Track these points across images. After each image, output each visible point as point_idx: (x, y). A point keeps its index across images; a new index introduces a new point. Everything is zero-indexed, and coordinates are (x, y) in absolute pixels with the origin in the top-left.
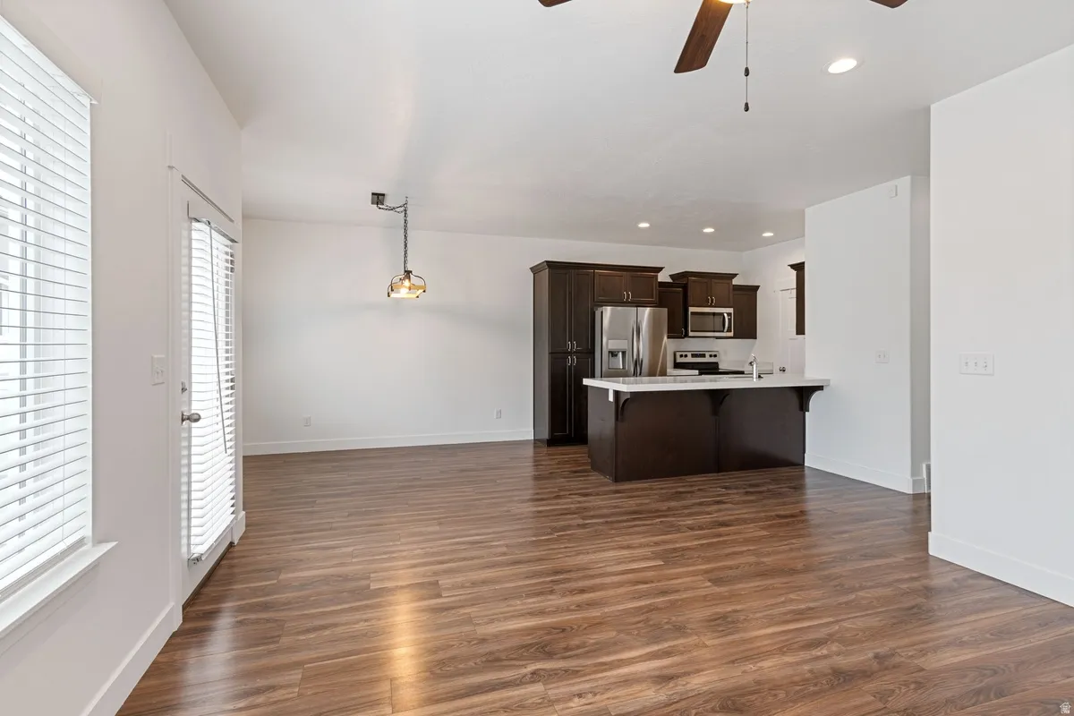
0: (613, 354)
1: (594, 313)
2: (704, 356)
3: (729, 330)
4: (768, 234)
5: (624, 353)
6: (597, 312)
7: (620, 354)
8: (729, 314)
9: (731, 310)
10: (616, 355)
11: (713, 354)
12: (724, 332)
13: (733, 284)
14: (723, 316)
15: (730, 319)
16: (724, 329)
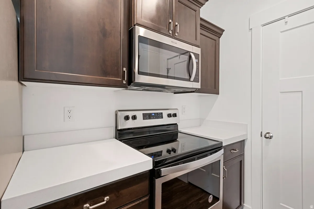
2: (159, 116)
3: (196, 80)
8: (197, 56)
9: (198, 51)
11: (172, 112)
12: (189, 80)
13: (202, 16)
14: (190, 57)
15: (198, 63)
16: (190, 77)
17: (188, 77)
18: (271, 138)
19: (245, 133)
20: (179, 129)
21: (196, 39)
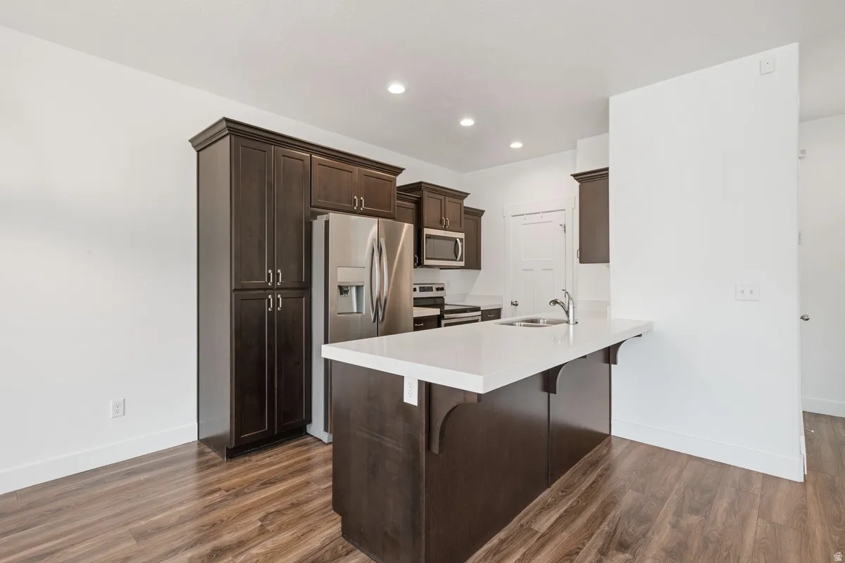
0: (343, 290)
1: (311, 224)
2: (430, 289)
3: (461, 260)
4: (516, 145)
5: (359, 288)
6: (315, 222)
7: (354, 290)
8: (461, 240)
9: (462, 235)
10: (347, 292)
11: (440, 286)
12: (455, 260)
13: (465, 205)
14: (456, 242)
15: (462, 246)
16: (457, 257)
17: (455, 258)
18: (517, 305)
19: (501, 303)
20: (445, 302)
21: (461, 226)
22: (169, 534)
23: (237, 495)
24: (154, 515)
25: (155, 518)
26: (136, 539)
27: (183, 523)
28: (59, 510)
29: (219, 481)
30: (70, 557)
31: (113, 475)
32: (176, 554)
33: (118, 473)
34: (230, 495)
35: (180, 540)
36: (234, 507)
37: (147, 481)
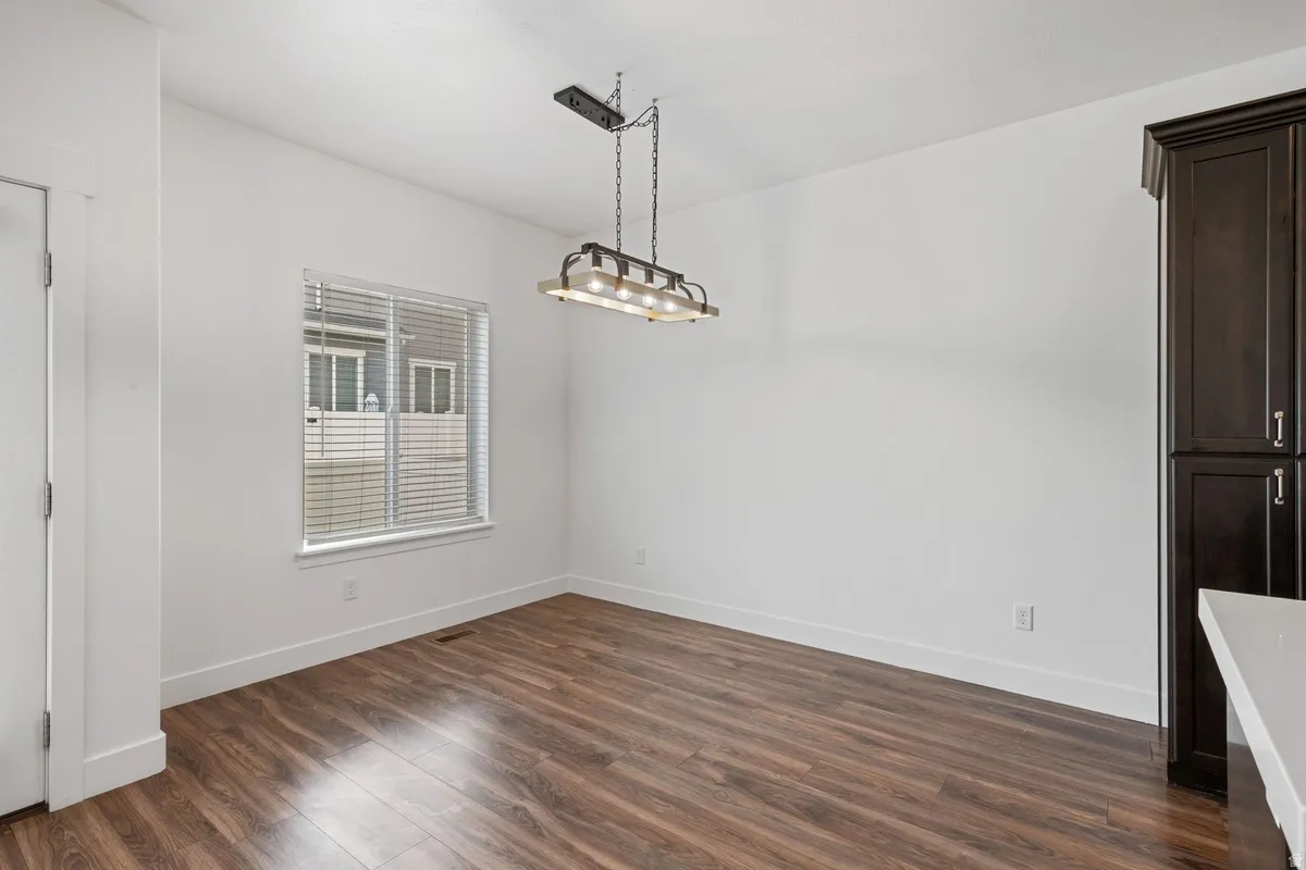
22: (977, 813)
23: (1118, 841)
24: (989, 779)
25: (986, 784)
26: (943, 789)
27: (1005, 814)
28: (922, 710)
29: (1117, 802)
30: (884, 759)
31: (1002, 706)
32: (955, 839)
33: (1007, 707)
34: (1108, 831)
35: (976, 828)
36: (1092, 852)
37: (1027, 736)
